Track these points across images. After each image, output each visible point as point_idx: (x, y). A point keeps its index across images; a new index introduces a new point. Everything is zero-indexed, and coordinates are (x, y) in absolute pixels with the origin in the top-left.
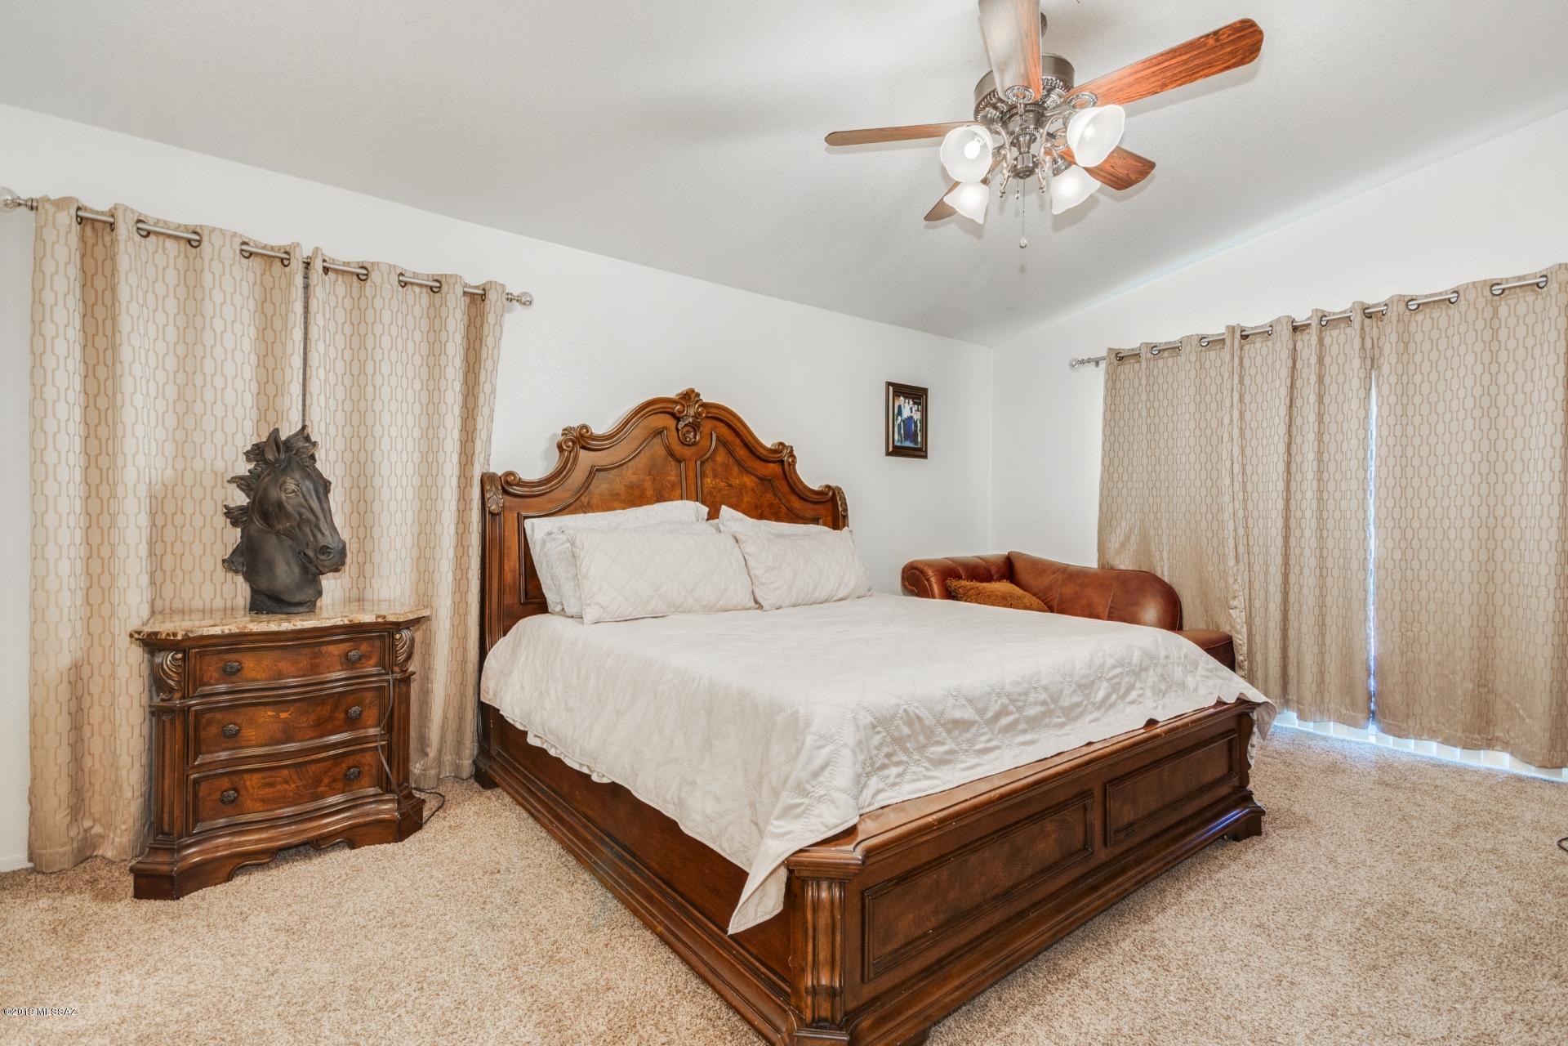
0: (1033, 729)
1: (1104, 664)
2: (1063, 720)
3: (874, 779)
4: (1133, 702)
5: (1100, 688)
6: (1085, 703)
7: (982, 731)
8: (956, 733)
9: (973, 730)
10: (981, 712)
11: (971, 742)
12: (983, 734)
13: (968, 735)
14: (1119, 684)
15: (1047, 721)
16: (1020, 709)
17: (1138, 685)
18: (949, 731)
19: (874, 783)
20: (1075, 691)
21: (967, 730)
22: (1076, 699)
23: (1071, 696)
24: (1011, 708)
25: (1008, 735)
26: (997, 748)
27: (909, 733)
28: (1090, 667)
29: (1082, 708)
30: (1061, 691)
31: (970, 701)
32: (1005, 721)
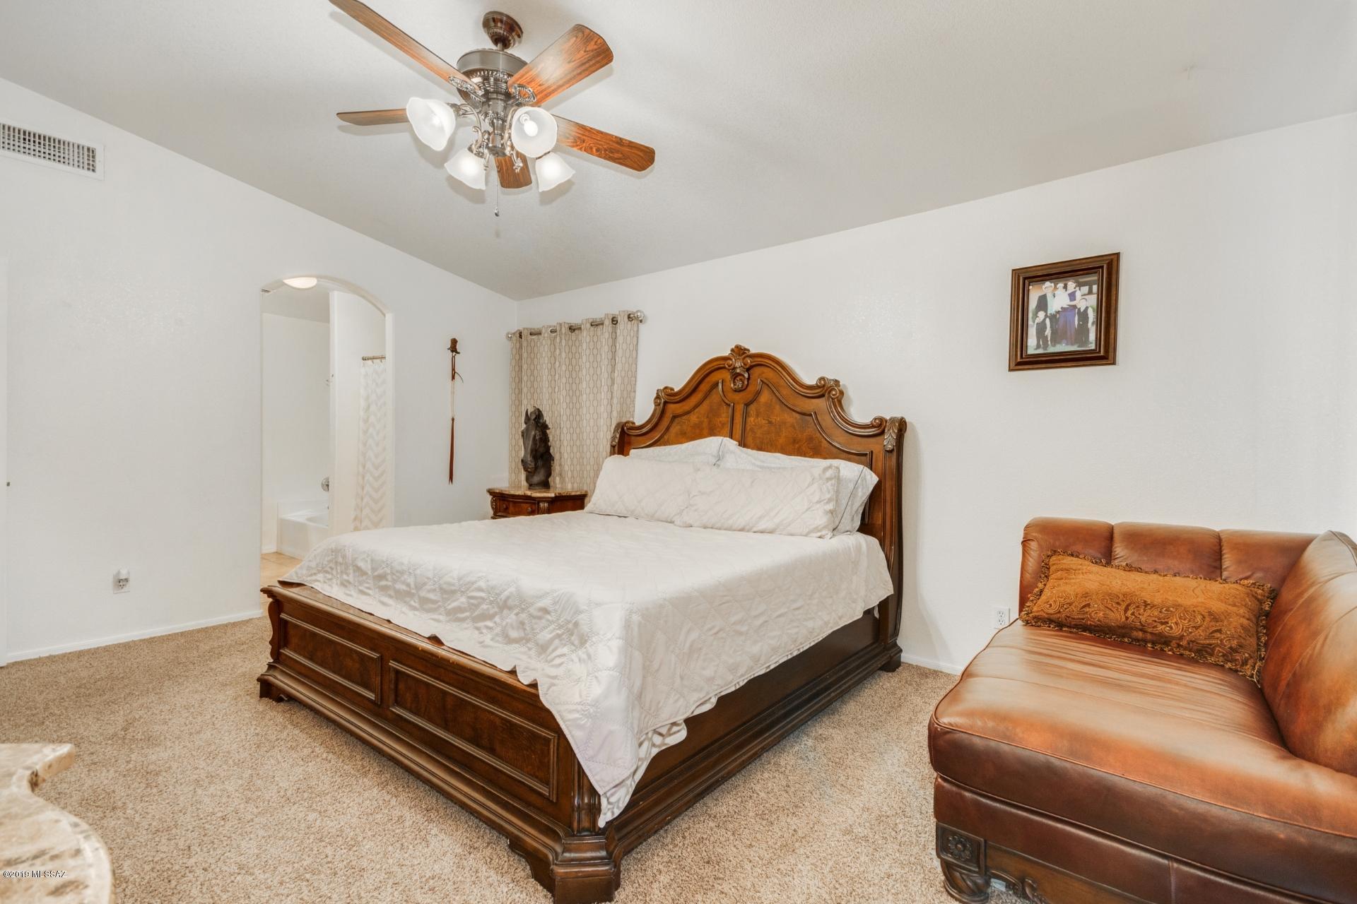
0: (397, 599)
1: (475, 582)
2: (416, 605)
3: (321, 575)
4: (478, 629)
5: (458, 599)
6: (440, 603)
7: (369, 581)
8: (357, 574)
9: (364, 577)
10: (374, 569)
11: (361, 583)
12: (368, 583)
13: (361, 579)
14: (477, 606)
15: (408, 599)
16: (394, 581)
17: (497, 619)
18: (354, 571)
19: (320, 576)
20: (434, 590)
21: (362, 576)
22: (432, 596)
23: (429, 591)
24: (389, 577)
25: (382, 593)
26: (369, 595)
27: (341, 561)
28: (460, 579)
29: (433, 606)
30: (425, 584)
31: (372, 560)
32: (383, 583)
